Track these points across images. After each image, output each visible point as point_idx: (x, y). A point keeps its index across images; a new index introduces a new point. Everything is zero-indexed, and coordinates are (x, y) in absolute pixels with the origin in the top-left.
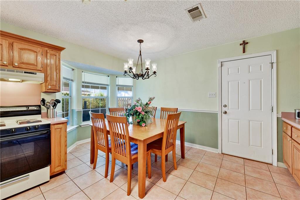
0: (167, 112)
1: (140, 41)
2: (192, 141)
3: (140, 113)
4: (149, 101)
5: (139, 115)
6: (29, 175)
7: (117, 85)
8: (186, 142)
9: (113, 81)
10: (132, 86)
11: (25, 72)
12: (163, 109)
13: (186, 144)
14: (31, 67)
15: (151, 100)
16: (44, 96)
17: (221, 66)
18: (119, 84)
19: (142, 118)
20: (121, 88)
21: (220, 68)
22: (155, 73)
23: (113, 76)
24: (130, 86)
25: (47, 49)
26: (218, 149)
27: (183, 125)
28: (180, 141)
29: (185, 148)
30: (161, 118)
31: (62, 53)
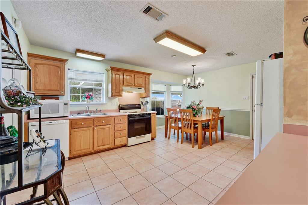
0: (211, 110)
1: (194, 66)
2: (230, 132)
3: (195, 109)
4: (200, 102)
5: (194, 110)
6: (145, 136)
7: (171, 91)
8: (225, 132)
9: (168, 89)
10: (182, 92)
11: (138, 88)
12: (208, 108)
13: (225, 134)
14: (141, 85)
15: (201, 102)
16: (141, 100)
17: (252, 78)
18: (173, 90)
19: (197, 112)
20: (174, 93)
21: (252, 79)
22: (203, 85)
23: (169, 85)
24: (180, 92)
25: (145, 75)
26: (250, 136)
27: (223, 117)
28: (220, 132)
29: (224, 136)
30: (206, 114)
31: (151, 76)
